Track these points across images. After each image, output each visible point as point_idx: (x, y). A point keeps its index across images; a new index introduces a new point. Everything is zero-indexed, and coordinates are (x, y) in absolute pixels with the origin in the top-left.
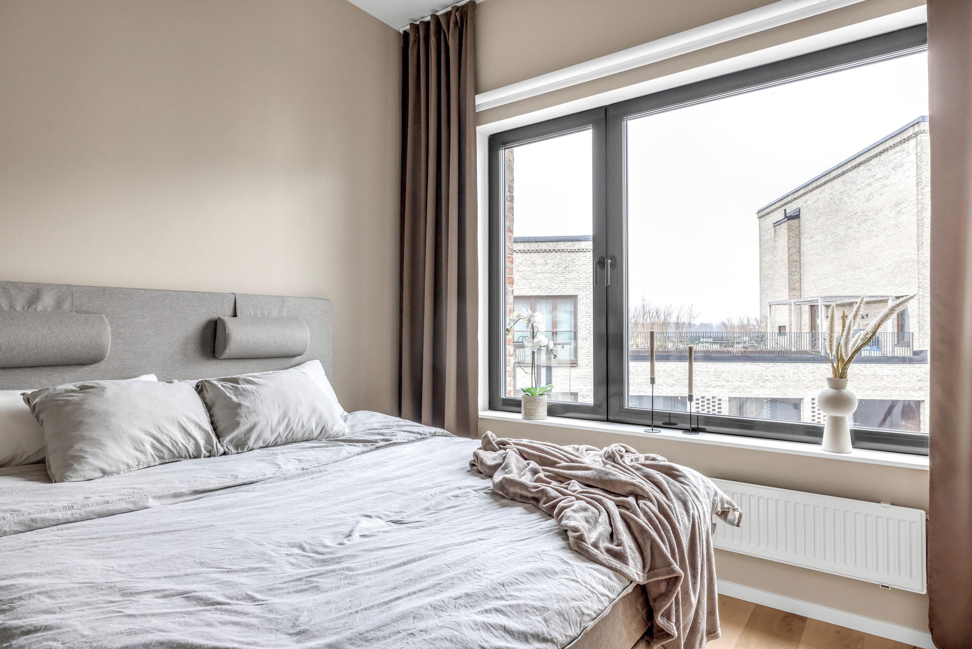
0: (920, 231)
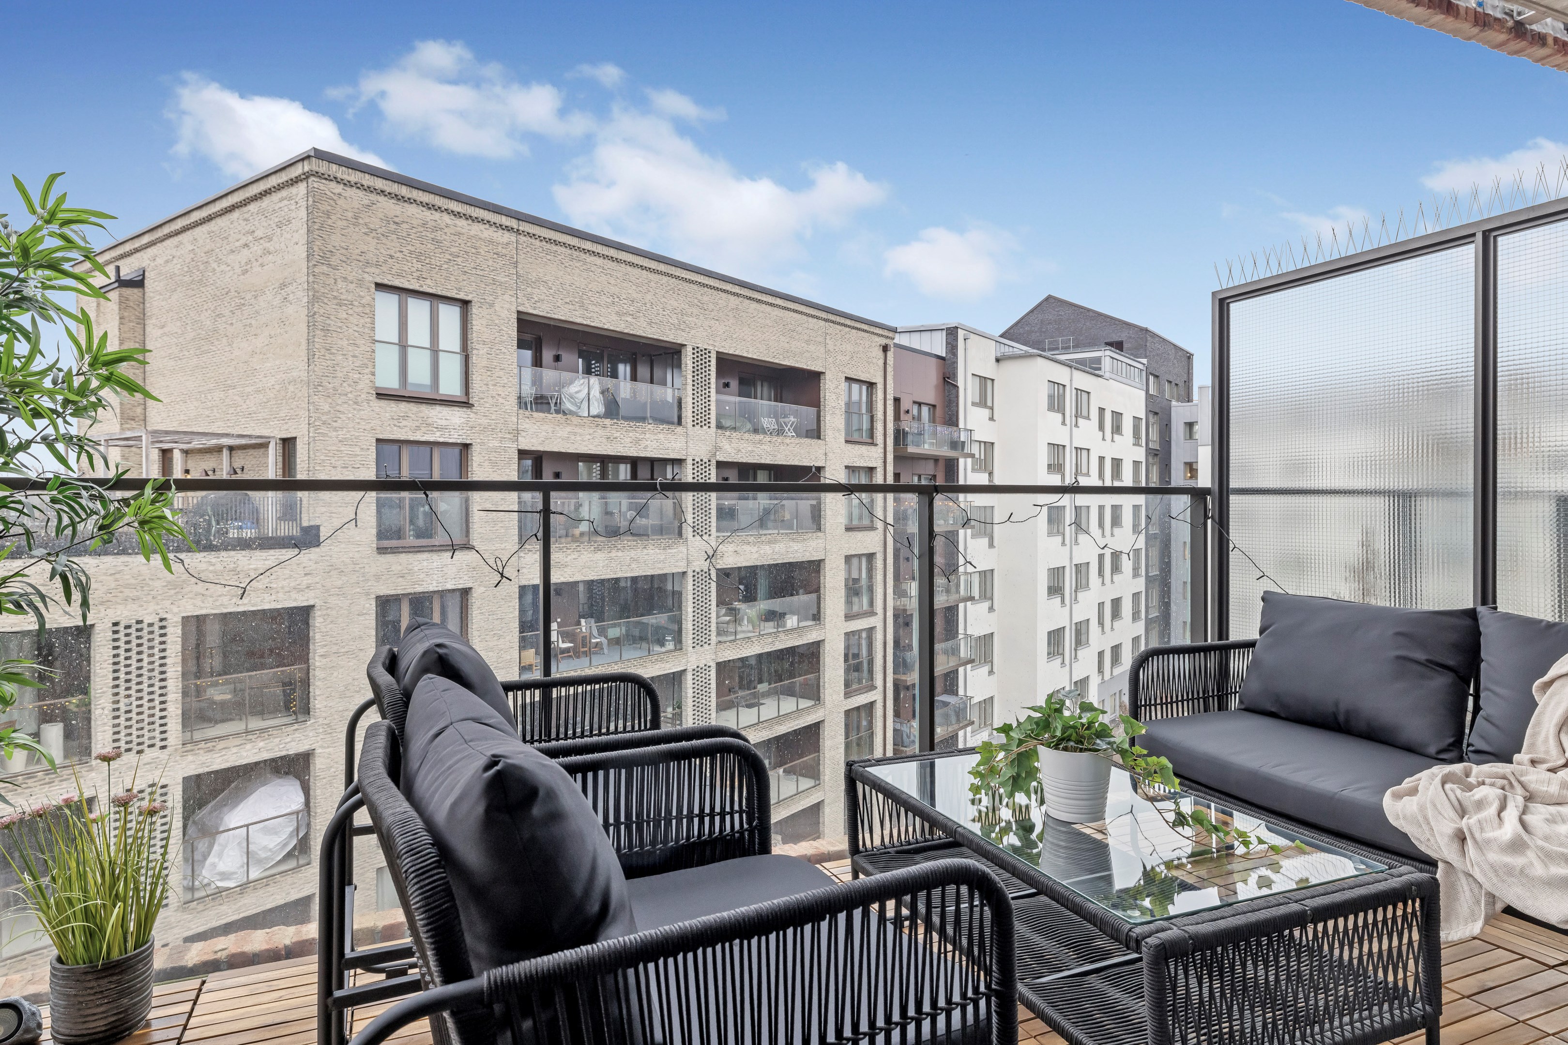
0: (311, 334)
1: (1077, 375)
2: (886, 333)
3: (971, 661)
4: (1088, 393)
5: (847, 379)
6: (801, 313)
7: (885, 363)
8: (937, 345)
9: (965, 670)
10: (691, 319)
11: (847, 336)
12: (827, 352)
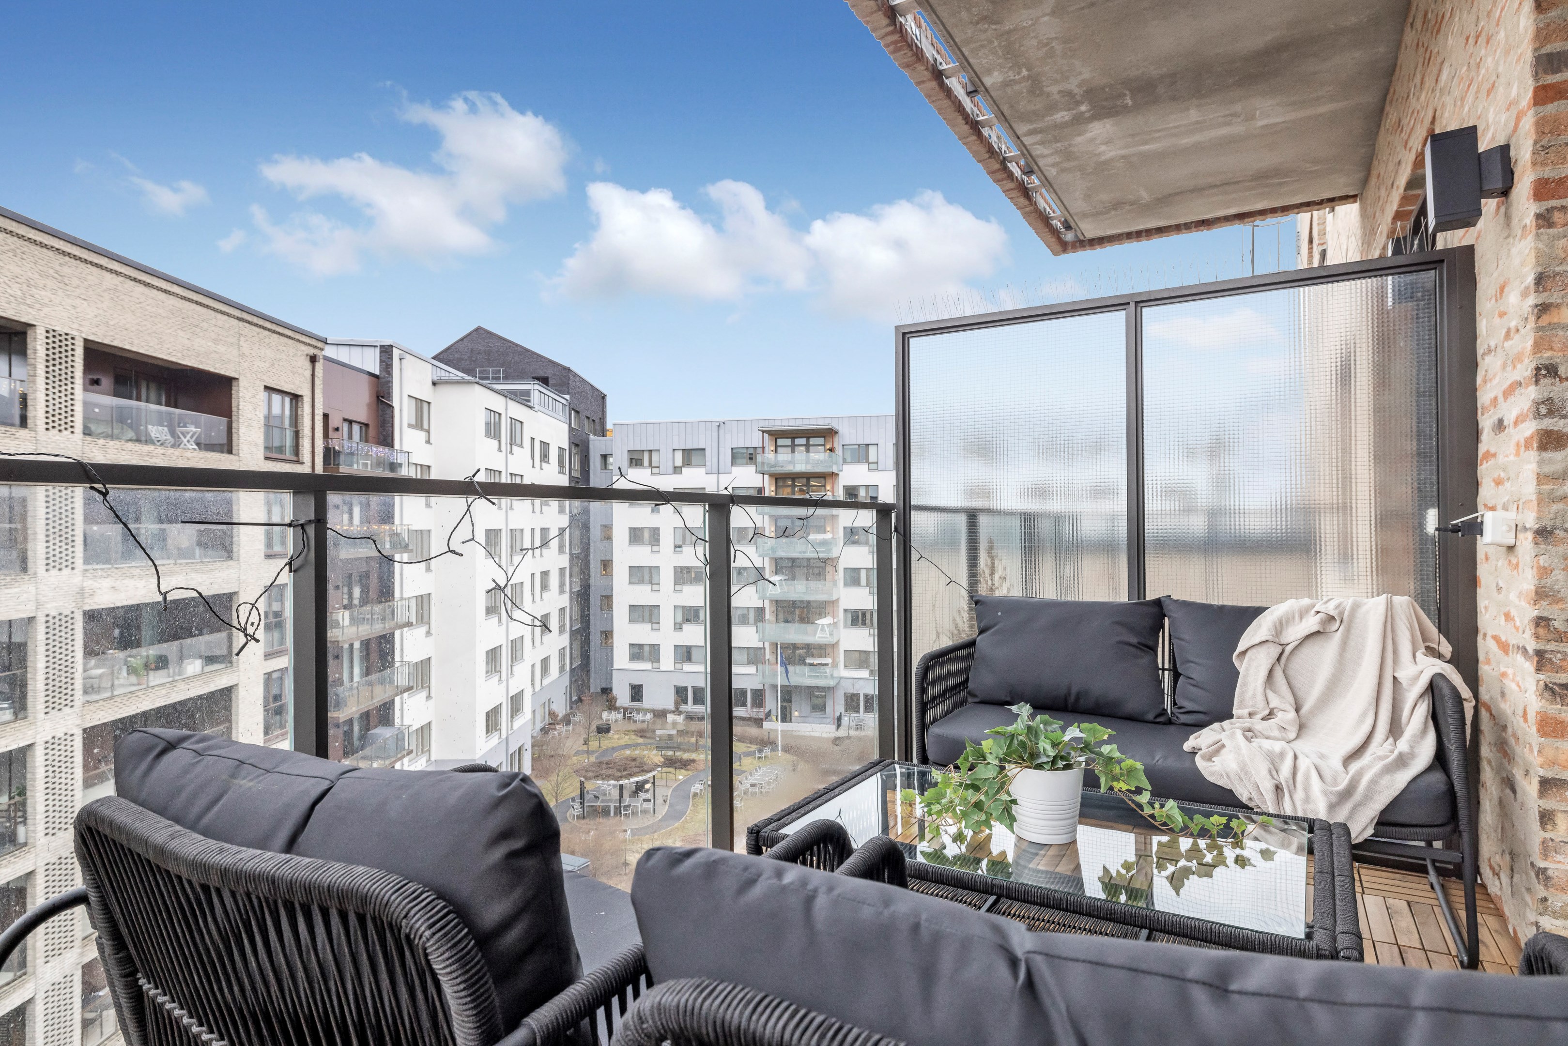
1: (512, 404)
2: (314, 342)
3: (409, 689)
4: (522, 423)
5: (267, 388)
6: (207, 307)
7: (313, 375)
8: (371, 363)
9: (402, 699)
10: (43, 293)
11: (267, 340)
12: (242, 355)
